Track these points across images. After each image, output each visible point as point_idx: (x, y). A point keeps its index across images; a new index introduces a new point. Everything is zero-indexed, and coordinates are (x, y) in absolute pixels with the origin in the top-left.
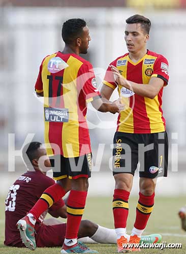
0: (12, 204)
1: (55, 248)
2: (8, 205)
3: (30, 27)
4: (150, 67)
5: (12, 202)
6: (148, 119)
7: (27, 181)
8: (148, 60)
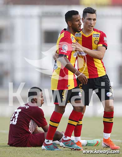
0: (15, 120)
1: (37, 147)
2: (12, 120)
3: (24, 17)
4: (97, 39)
5: (15, 119)
6: (96, 68)
7: (27, 108)
8: (95, 35)
